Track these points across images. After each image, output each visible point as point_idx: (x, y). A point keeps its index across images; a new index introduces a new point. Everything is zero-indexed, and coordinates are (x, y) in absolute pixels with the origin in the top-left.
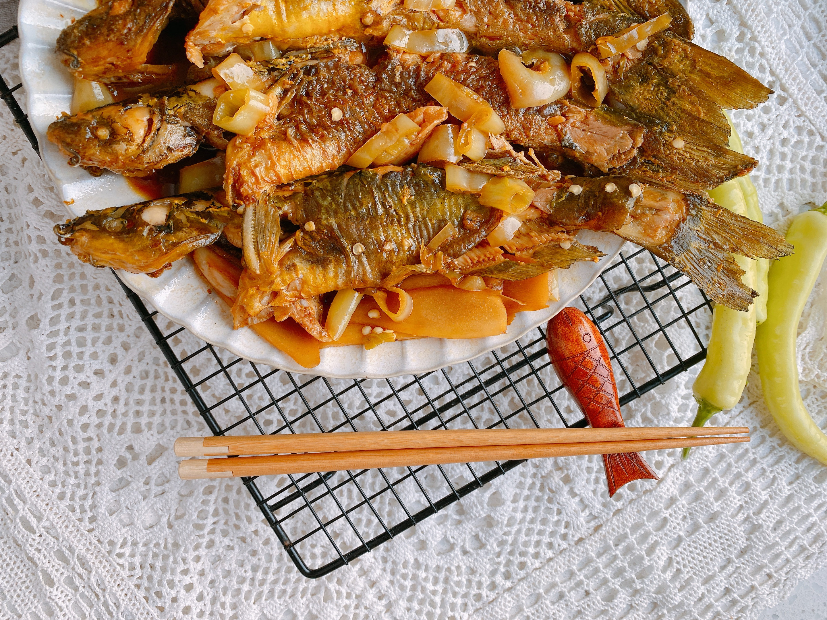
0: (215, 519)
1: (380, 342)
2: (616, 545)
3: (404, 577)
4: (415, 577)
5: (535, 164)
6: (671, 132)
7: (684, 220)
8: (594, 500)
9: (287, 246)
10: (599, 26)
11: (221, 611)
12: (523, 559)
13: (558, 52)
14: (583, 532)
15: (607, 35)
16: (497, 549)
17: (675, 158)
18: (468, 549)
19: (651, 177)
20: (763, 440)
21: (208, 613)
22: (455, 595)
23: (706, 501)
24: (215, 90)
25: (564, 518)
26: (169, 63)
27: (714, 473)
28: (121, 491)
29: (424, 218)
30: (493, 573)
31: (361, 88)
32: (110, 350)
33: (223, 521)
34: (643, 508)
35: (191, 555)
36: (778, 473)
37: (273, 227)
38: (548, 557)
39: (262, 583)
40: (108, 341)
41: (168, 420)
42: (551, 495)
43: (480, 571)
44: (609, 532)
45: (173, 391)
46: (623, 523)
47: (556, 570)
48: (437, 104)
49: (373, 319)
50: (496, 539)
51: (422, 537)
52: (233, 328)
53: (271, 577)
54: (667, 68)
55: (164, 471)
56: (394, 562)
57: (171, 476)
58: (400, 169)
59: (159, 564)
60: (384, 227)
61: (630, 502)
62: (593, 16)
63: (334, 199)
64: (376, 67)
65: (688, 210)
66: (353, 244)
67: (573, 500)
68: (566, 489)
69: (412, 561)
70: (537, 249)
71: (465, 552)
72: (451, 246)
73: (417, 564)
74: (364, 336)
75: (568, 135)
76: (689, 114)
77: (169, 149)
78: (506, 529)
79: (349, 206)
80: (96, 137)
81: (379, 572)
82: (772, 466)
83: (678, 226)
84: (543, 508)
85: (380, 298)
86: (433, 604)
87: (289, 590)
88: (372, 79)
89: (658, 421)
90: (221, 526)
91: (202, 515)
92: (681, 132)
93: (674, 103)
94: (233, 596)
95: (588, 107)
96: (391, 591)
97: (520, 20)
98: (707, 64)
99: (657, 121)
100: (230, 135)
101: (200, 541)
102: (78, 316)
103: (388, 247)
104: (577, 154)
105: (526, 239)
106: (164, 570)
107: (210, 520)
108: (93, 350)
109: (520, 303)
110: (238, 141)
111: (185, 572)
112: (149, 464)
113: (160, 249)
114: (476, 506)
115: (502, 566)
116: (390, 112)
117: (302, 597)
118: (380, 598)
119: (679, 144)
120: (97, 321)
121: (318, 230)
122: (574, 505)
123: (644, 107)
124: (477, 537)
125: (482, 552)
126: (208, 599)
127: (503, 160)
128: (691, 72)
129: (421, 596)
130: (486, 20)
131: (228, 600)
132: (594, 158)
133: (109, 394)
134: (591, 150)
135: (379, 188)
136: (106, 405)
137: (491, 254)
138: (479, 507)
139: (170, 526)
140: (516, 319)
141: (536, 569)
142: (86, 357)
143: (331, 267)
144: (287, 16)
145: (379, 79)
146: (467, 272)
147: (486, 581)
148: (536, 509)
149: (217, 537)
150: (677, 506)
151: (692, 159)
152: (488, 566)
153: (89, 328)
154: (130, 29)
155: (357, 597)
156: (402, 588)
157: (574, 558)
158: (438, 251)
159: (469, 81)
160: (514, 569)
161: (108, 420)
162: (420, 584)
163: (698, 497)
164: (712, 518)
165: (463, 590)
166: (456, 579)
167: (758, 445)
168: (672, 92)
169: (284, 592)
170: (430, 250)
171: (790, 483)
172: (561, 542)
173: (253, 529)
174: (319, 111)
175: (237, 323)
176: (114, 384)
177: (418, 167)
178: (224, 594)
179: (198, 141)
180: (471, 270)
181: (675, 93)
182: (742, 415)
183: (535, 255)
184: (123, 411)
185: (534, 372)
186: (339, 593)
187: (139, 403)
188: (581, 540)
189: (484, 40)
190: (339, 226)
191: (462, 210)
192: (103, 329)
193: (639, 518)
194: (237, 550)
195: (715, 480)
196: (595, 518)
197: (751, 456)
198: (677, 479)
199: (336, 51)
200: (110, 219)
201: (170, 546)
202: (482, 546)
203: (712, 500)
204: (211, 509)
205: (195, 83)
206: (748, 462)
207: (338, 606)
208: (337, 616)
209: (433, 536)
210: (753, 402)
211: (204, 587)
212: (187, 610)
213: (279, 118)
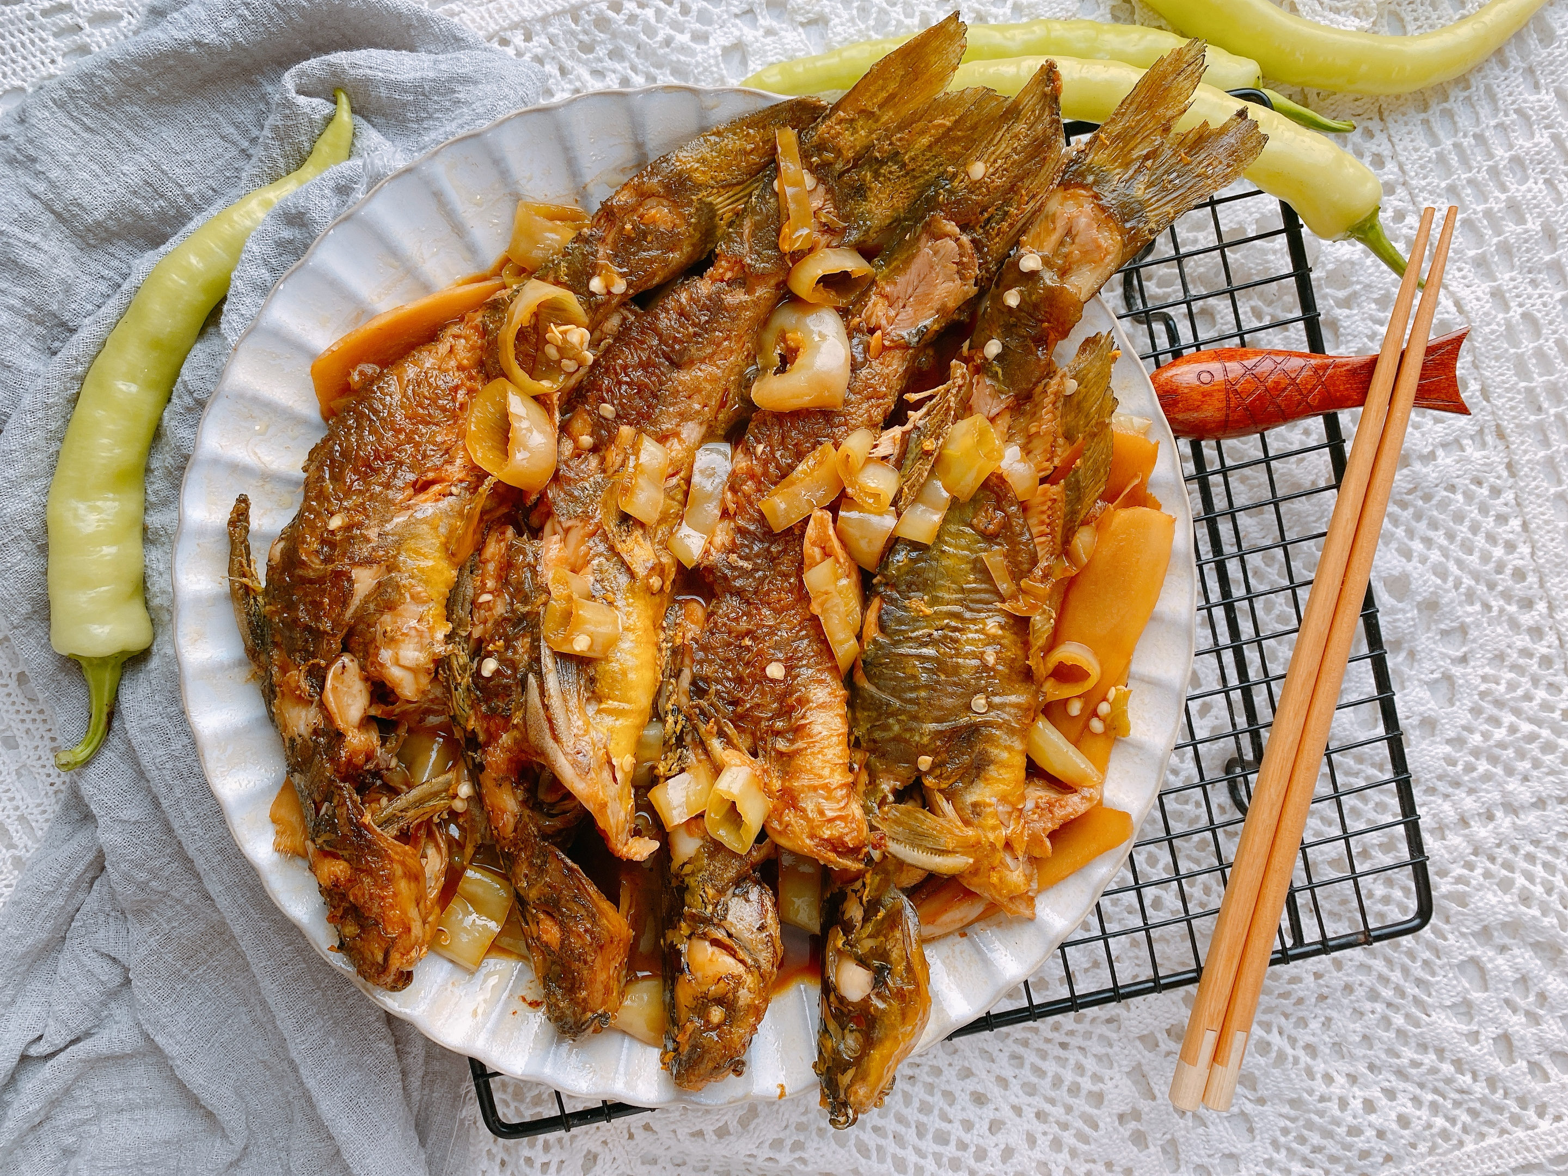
0: (1275, 1030)
1: (1124, 713)
2: (1540, 409)
3: (1470, 768)
4: (1476, 753)
5: (931, 398)
6: (955, 175)
7: (1096, 197)
8: (1450, 426)
9: (947, 807)
10: (760, 240)
11: (1423, 1069)
12: (1508, 571)
13: (772, 310)
14: (1498, 458)
15: (778, 232)
16: (1478, 607)
17: (998, 182)
18: (1459, 654)
19: (1011, 226)
20: (1449, 114)
21: (1418, 1091)
22: (1528, 697)
23: (1518, 239)
24: (691, 834)
25: (1464, 482)
26: (619, 885)
27: (1475, 212)
28: (1182, 1156)
29: (963, 590)
30: (1514, 624)
31: (744, 625)
32: (963, 1099)
33: (1283, 1019)
34: (1494, 348)
36: (1513, 103)
37: (916, 819)
38: (1519, 529)
39: (1400, 991)
40: (949, 1096)
41: (1096, 1048)
42: (1419, 493)
43: (1502, 646)
44: (1514, 418)
45: (1056, 1028)
46: (1508, 390)
47: (1547, 522)
48: (806, 521)
49: (1082, 710)
50: (1460, 604)
51: (1415, 721)
52: (1031, 919)
53: (1396, 976)
54: (857, 153)
56: (1440, 778)
58: (876, 603)
59: (1315, 1139)
60: (958, 655)
61: (1476, 367)
62: (742, 243)
63: (892, 715)
64: (718, 590)
65: (1084, 187)
66: (969, 708)
67: (1439, 461)
68: (1417, 466)
69: (1448, 749)
70: (1060, 430)
71: (1464, 660)
72: (1016, 564)
73: (1457, 742)
74: (1105, 733)
75: (904, 334)
76: (937, 141)
77: (762, 928)
78: (1450, 584)
79: (913, 695)
80: (719, 1026)
81: (1447, 806)
82: (1496, 109)
83: (1103, 209)
84: (1435, 513)
85: (1053, 691)
86: (1532, 738)
87: (1427, 955)
88: (735, 602)
89: (1358, 282)
90: (1288, 1025)
91: (1264, 1048)
92: (961, 160)
93: (913, 159)
94: (1406, 1044)
95: (869, 289)
96: (1486, 797)
97: (714, 353)
98: (875, 95)
99: (931, 192)
100: (762, 836)
101: (1302, 1065)
102: (901, 1129)
103: (991, 659)
104: (936, 327)
105: (1036, 442)
106: (1328, 1134)
107: (1275, 1039)
108: (957, 1124)
109: (1136, 482)
110: (775, 824)
111: (1343, 1104)
112: (1154, 1098)
113: (911, 992)
114: (1395, 621)
115: (1508, 607)
116: (791, 591)
117: (1445, 939)
118: (1490, 817)
119: (978, 170)
120: (916, 1104)
121: (934, 753)
122: (1449, 461)
123: (901, 202)
124: (1444, 633)
125: (1473, 633)
126: (1396, 1083)
127: (912, 445)
128: (877, 121)
129: (1510, 753)
130: (697, 407)
131: (1408, 1054)
132: (951, 304)
133: (1029, 1122)
134: (937, 305)
135: (896, 643)
137: (1044, 503)
138: (1400, 616)
139: (1261, 1101)
140: (1153, 492)
141: (1533, 554)
142: (967, 1138)
143: (994, 751)
144: (628, 702)
145: (739, 593)
146: (1059, 548)
147: (1522, 641)
148: (1434, 525)
149: (1304, 1037)
150: (1510, 291)
151: (1007, 157)
152: (1499, 630)
153: (923, 1118)
154: (586, 931)
155: (1476, 853)
156: (1487, 777)
157: (1537, 487)
158: (1018, 585)
159: (783, 462)
160: (1519, 589)
161: (1068, 1138)
162: (1490, 747)
163: (1506, 250)
164: (1550, 235)
165: (1525, 682)
166: (1502, 688)
167: (1455, 123)
168: (894, 156)
169: (1426, 963)
170: (1014, 597)
171: (1537, 86)
172: (1501, 500)
173: (1312, 979)
174: (763, 694)
175: (1028, 913)
176: (1018, 1111)
177: (884, 576)
178: (1398, 1057)
179: (757, 882)
180: (1059, 540)
181: (897, 153)
182: (1395, 140)
183: (1069, 437)
184: (1062, 1110)
185: (1224, 471)
186: (1459, 880)
187: (1057, 1082)
188: (1509, 466)
189: (721, 416)
190: (938, 720)
191: (968, 530)
192: (929, 1099)
193: (1508, 360)
194: (1334, 1014)
195: (1488, 214)
196: (1481, 432)
197: (1468, 142)
198: (1464, 277)
199: (678, 641)
200: (842, 1047)
201: (1293, 1113)
202: (1463, 630)
203: (1519, 229)
205: (670, 859)
206: (1476, 150)
207: (1480, 888)
208: (1495, 895)
209: (1420, 702)
210: (1380, 112)
211: (1376, 1083)
212: (1404, 1121)
213: (755, 755)
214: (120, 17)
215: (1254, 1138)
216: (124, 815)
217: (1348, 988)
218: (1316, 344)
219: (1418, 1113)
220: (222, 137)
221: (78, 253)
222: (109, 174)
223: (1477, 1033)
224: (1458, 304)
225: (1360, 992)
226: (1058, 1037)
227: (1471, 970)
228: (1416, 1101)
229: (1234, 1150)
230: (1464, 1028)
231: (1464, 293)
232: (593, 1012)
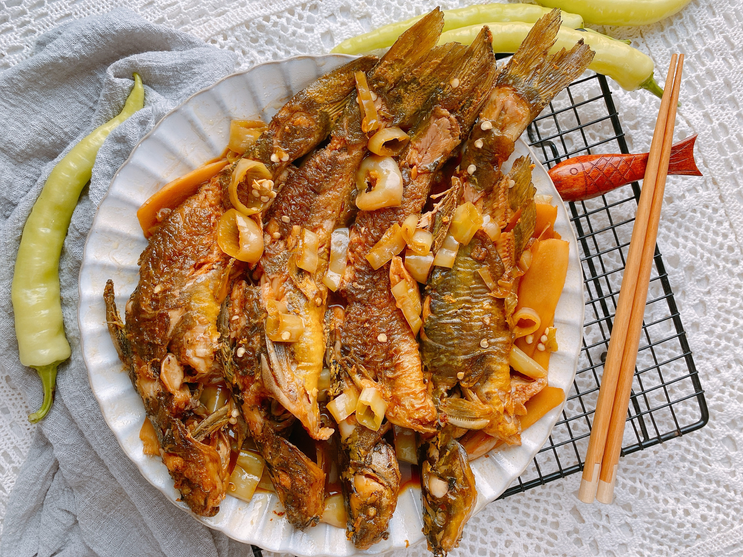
0: (638, 481)
1: (554, 340)
2: (732, 168)
3: (717, 345)
4: (719, 337)
5: (444, 196)
6: (444, 86)
7: (514, 90)
8: (690, 181)
9: (474, 396)
10: (352, 128)
11: (710, 492)
12: (725, 247)
14: (715, 194)
15: (361, 123)
16: (713, 267)
17: (466, 88)
18: (706, 290)
19: (475, 108)
20: (674, 31)
21: (709, 503)
23: (713, 88)
24: (349, 423)
25: (700, 207)
26: (315, 451)
27: (691, 77)
28: (600, 547)
30: (731, 273)
31: (364, 317)
32: (491, 532)
33: (641, 475)
34: (708, 142)
35: (662, 506)
36: (704, 23)
37: (460, 404)
38: (728, 227)
39: (696, 455)
40: (485, 531)
41: (553, 500)
42: (679, 215)
43: (726, 284)
44: (720, 174)
45: (533, 493)
46: (716, 161)
48: (390, 262)
49: (534, 340)
50: (705, 266)
51: (689, 324)
52: (520, 446)
53: (693, 448)
54: (395, 80)
55: (591, 512)
56: (704, 351)
57: (596, 507)
58: (428, 299)
59: (663, 531)
60: (471, 321)
62: (343, 130)
63: (442, 353)
64: (349, 300)
65: (508, 86)
66: (479, 346)
67: (687, 198)
68: (677, 202)
69: (706, 336)
70: (508, 205)
71: (709, 293)
73: (711, 332)
74: (546, 350)
75: (427, 166)
76: (434, 70)
77: (390, 466)
78: (699, 257)
79: (451, 343)
80: (374, 517)
81: (708, 364)
82: (696, 27)
83: (519, 96)
84: (688, 224)
85: (519, 333)
87: (707, 437)
88: (358, 305)
89: (640, 117)
90: (644, 478)
91: (633, 490)
92: (447, 79)
93: (423, 80)
94: (701, 480)
95: (408, 146)
96: (727, 358)
97: (335, 185)
98: (402, 51)
99: (433, 96)
100: (385, 420)
101: (652, 496)
102: (463, 550)
103: (487, 321)
104: (442, 161)
105: (497, 212)
106: (668, 528)
107: (638, 485)
108: (489, 544)
109: (548, 227)
110: (391, 414)
111: (674, 513)
112: (584, 522)
113: (467, 490)
114: (674, 278)
115: (727, 265)
116: (385, 298)
117: (715, 428)
118: (729, 367)
119: (456, 83)
120: (469, 537)
121: (465, 370)
122: (691, 198)
123: (419, 102)
124: (698, 281)
125: (712, 280)
126: (698, 500)
127: (437, 220)
128: (404, 64)
129: (736, 335)
130: (330, 212)
131: (703, 485)
132: (449, 149)
133: (524, 539)
134: (442, 150)
135: (440, 318)
136: (532, 544)
137: (504, 241)
138: (676, 275)
139: (635, 516)
140: (557, 230)
141: (736, 238)
142: (494, 550)
143: (494, 366)
144: (312, 362)
145: (360, 301)
146: (514, 262)
148: (688, 229)
149: (652, 482)
150: (712, 113)
151: (469, 75)
152: (724, 277)
153: (472, 543)
154: (303, 478)
155: (724, 385)
156: (726, 348)
157: (735, 206)
159: (375, 235)
160: (731, 256)
161: (543, 545)
162: (726, 333)
163: (708, 94)
164: (728, 85)
166: (728, 304)
167: (677, 35)
168: (414, 80)
169: (706, 440)
171: (714, 14)
172: (718, 214)
173: (653, 454)
174: (377, 350)
175: (518, 442)
176: (518, 534)
177: (430, 285)
178: (698, 487)
179: (384, 444)
180: (513, 258)
181: (415, 78)
182: (650, 46)
183: (513, 208)
184: (539, 532)
186: (718, 399)
187: (536, 518)
188: (720, 197)
189: (341, 215)
190: (465, 354)
191: (469, 259)
192: (475, 533)
193: (715, 147)
194: (666, 470)
195: (698, 77)
196: (705, 182)
197: (684, 44)
198: (689, 109)
199: (333, 328)
200: (436, 520)
201: (650, 520)
202: (707, 278)
203: (713, 83)
204: (630, 483)
205: (340, 436)
206: (689, 47)
207: (728, 402)
208: (736, 404)
209: (690, 315)
210: (641, 34)
211: (689, 501)
212: (704, 518)
213: (376, 380)
214: (22, 48)
215: (633, 535)
216: (66, 442)
217: (671, 457)
218: (624, 150)
219: (710, 513)
220: (80, 102)
221: (14, 167)
222: (25, 126)
223: (735, 471)
224: (688, 122)
225: (677, 458)
226: (534, 497)
227: (728, 441)
228: (709, 508)
229: (624, 542)
230: (727, 470)
231: (690, 117)
232: (311, 516)
